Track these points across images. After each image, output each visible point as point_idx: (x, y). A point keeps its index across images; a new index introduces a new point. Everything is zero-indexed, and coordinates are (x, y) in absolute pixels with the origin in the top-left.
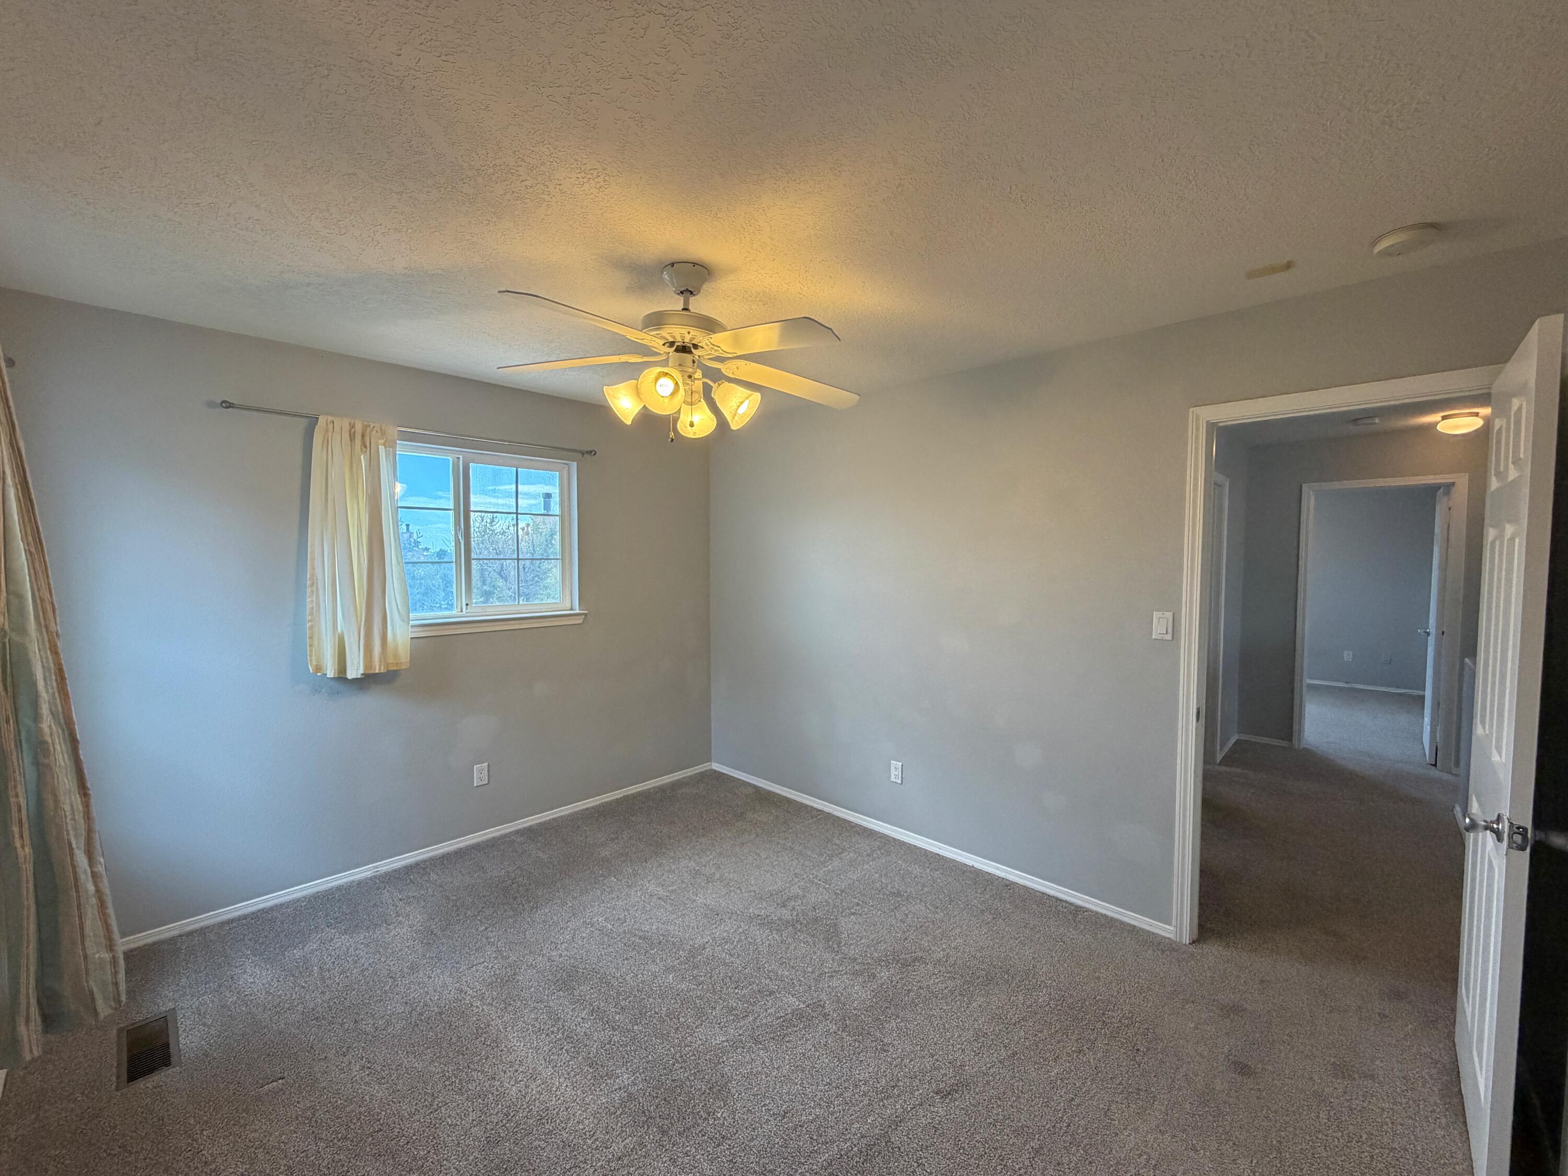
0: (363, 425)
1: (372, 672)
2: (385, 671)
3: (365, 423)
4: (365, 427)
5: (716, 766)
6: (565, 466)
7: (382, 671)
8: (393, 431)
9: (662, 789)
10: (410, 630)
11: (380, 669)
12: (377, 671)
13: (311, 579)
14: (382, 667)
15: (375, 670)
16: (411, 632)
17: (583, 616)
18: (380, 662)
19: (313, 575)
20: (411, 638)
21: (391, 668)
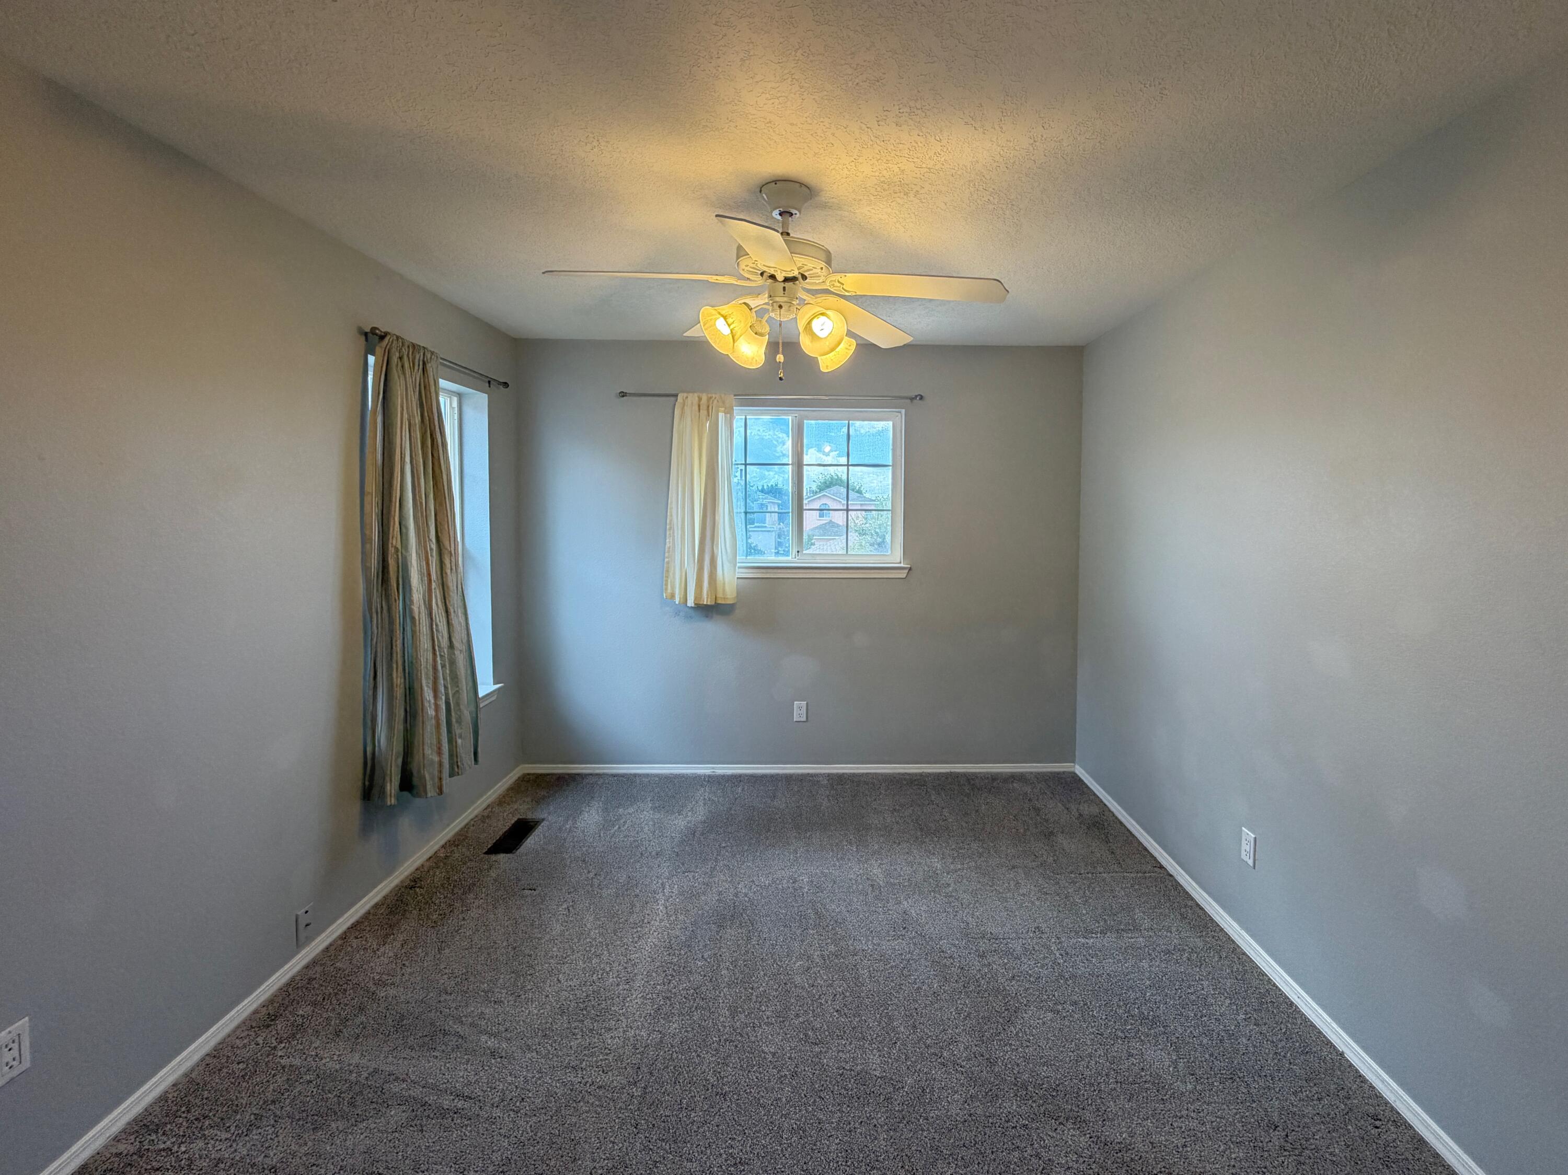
0: (708, 397)
1: (701, 603)
2: (713, 603)
3: (710, 395)
4: (709, 399)
5: (1079, 771)
6: (897, 414)
7: (709, 603)
8: (730, 399)
9: (994, 778)
10: (737, 571)
11: (707, 602)
12: (705, 603)
13: (670, 524)
14: (709, 600)
15: (704, 601)
16: (738, 573)
17: (907, 571)
18: (708, 595)
19: (671, 521)
20: (738, 578)
21: (719, 602)
